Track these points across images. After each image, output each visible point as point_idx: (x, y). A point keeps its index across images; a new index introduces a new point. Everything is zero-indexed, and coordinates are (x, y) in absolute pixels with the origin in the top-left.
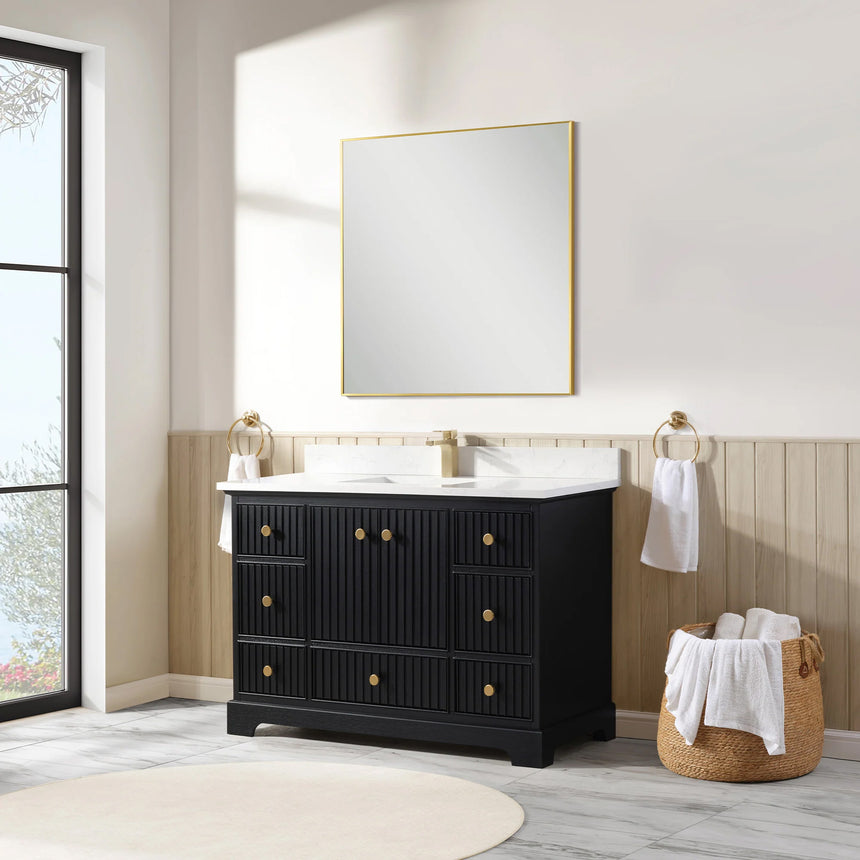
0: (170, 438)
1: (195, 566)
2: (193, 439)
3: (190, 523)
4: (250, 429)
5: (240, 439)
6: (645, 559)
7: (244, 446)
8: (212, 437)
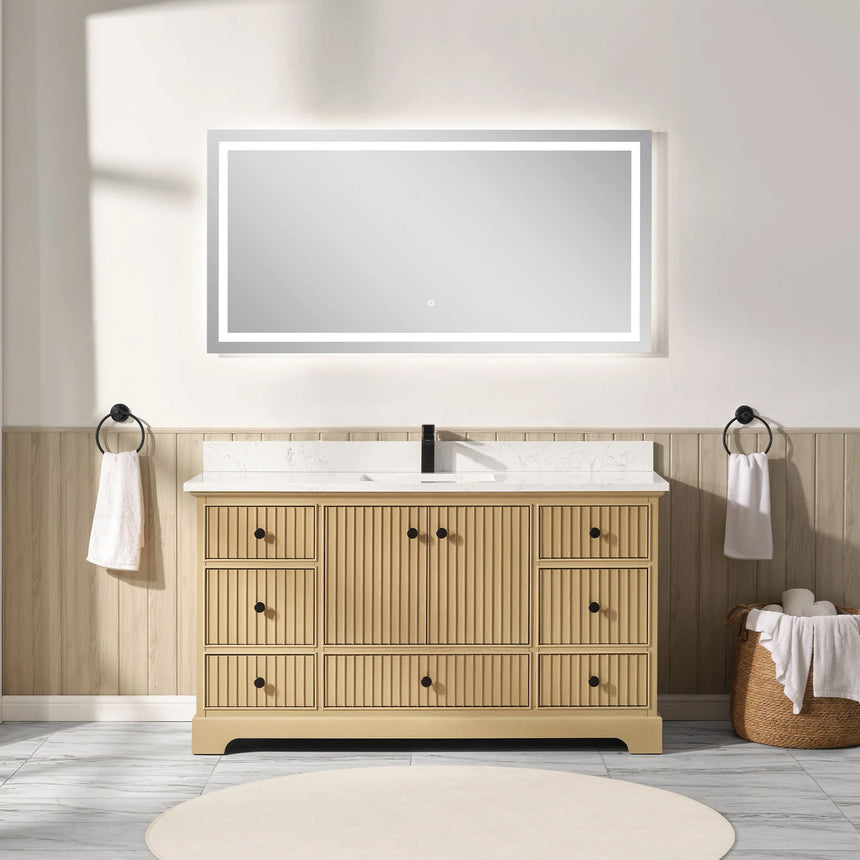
0: (5, 435)
1: (39, 575)
2: (36, 436)
3: (33, 529)
4: (119, 425)
5: (109, 436)
7: (112, 445)
8: (62, 434)
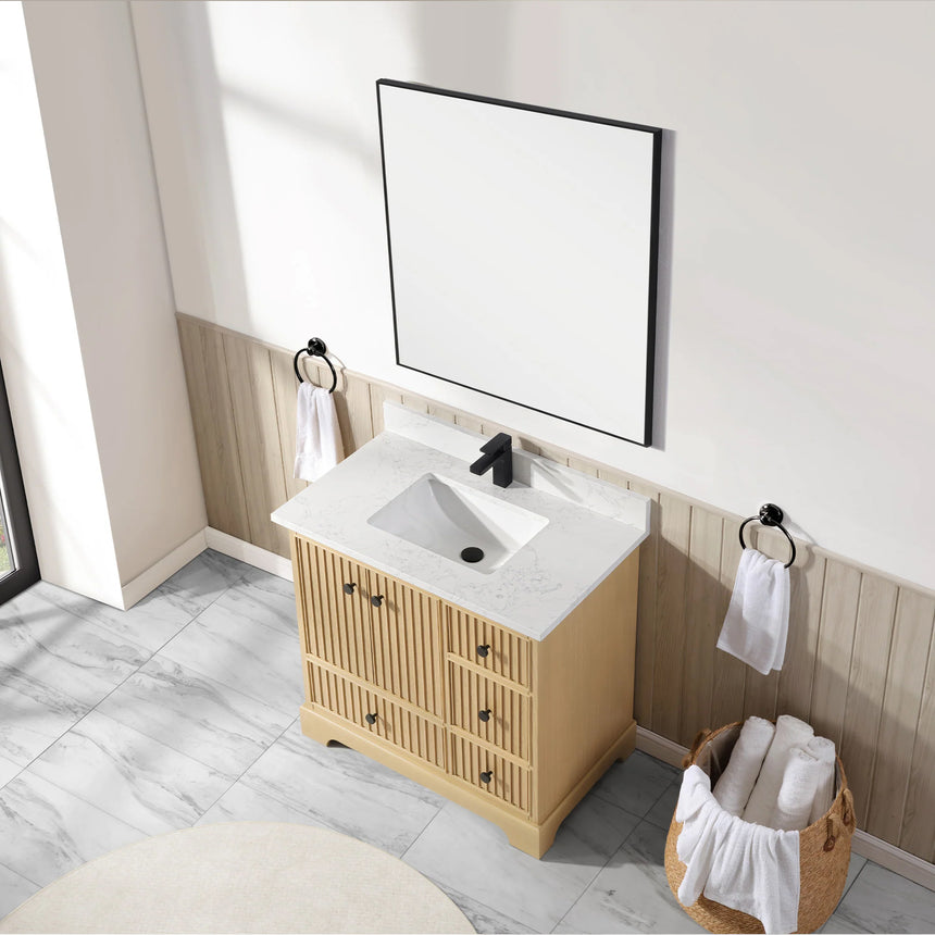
6: (722, 645)
